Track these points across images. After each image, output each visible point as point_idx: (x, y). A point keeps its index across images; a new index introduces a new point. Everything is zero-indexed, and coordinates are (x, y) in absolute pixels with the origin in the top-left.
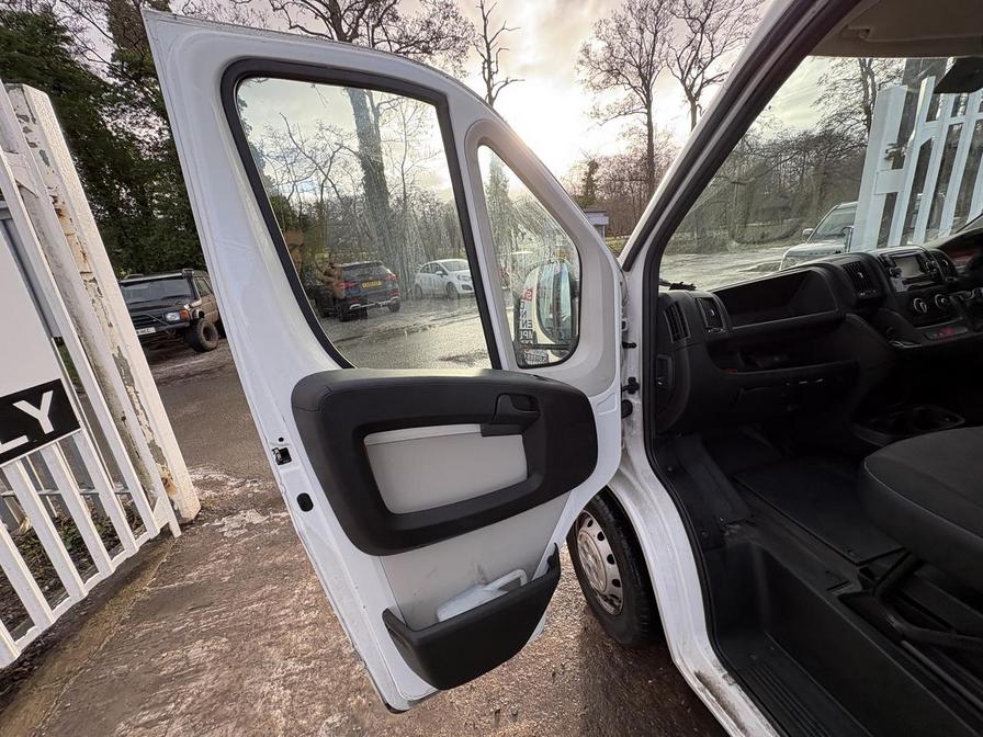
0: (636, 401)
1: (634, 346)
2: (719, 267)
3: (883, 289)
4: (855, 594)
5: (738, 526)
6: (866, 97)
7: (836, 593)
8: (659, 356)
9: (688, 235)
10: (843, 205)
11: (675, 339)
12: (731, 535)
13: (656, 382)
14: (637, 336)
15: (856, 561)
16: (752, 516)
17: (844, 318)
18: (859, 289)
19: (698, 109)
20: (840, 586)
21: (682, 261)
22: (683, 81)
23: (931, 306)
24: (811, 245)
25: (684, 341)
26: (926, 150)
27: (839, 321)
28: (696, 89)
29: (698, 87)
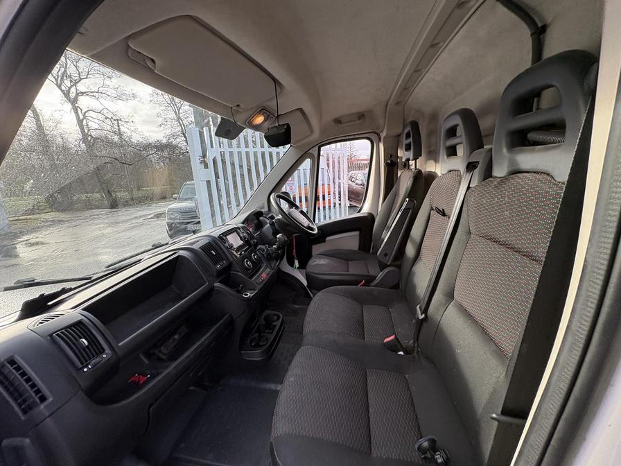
2: (128, 218)
3: (228, 259)
6: (182, 129)
9: (98, 195)
10: (188, 182)
17: (214, 287)
18: (216, 264)
19: (79, 111)
21: (98, 215)
22: (59, 87)
23: (253, 262)
24: (180, 204)
26: (214, 162)
27: (211, 290)
28: (72, 95)
29: (74, 95)
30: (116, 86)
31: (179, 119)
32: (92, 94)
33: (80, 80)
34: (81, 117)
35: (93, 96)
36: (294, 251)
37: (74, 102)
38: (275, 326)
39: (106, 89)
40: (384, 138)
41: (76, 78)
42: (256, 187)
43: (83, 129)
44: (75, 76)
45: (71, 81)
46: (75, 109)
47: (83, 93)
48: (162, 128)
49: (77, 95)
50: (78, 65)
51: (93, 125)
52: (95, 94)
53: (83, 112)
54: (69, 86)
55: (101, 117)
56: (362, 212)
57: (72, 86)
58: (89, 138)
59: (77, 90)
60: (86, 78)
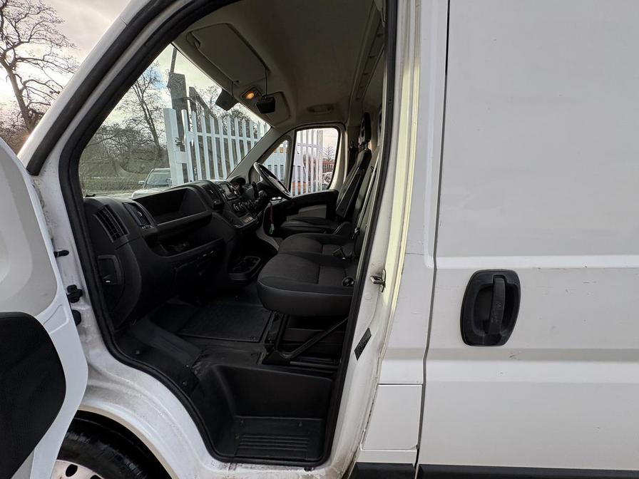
0: (84, 307)
1: (65, 253)
4: (267, 356)
5: (199, 363)
7: (260, 362)
8: (99, 257)
10: (156, 169)
11: (114, 238)
12: (199, 371)
13: (103, 282)
14: (68, 241)
15: (257, 341)
16: (203, 351)
17: (212, 215)
18: (213, 199)
19: (18, 79)
20: (259, 358)
23: (240, 208)
24: (146, 190)
25: (125, 238)
27: (210, 217)
28: (9, 60)
29: (12, 59)
30: (67, 57)
31: (142, 102)
32: (34, 62)
33: (19, 44)
34: (20, 86)
35: (37, 64)
36: (271, 216)
37: (10, 68)
38: (255, 263)
39: (54, 57)
40: (348, 127)
41: (15, 41)
42: (239, 160)
43: (22, 100)
44: (14, 39)
45: (7, 43)
46: (13, 77)
47: (23, 59)
48: (122, 111)
49: (16, 60)
50: (18, 25)
51: (36, 98)
52: (39, 62)
53: (23, 81)
54: (5, 48)
55: (46, 89)
56: (330, 188)
57: (8, 49)
58: (31, 112)
59: (15, 54)
60: (28, 42)
